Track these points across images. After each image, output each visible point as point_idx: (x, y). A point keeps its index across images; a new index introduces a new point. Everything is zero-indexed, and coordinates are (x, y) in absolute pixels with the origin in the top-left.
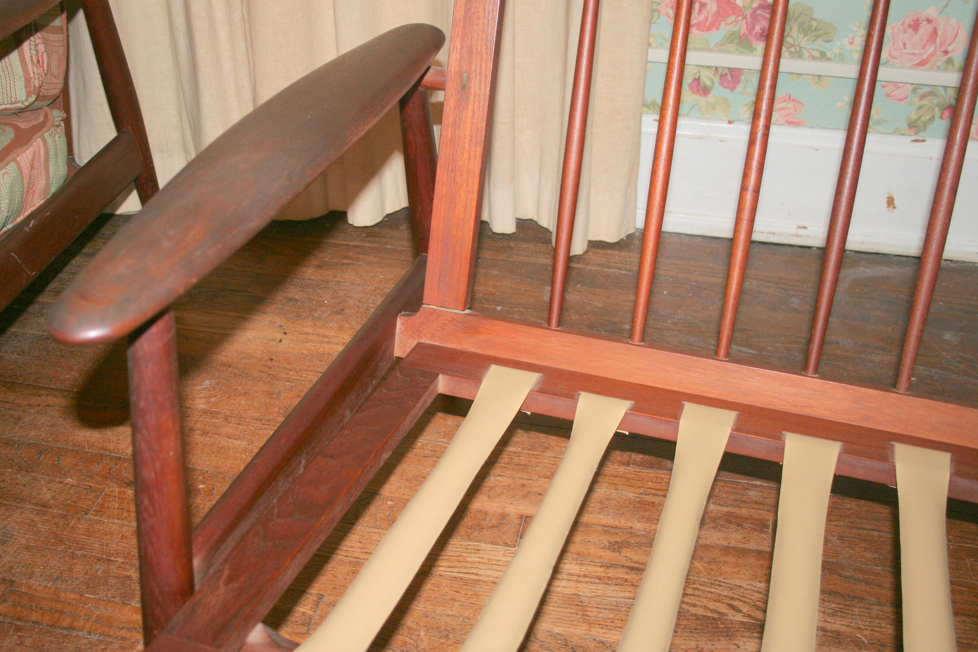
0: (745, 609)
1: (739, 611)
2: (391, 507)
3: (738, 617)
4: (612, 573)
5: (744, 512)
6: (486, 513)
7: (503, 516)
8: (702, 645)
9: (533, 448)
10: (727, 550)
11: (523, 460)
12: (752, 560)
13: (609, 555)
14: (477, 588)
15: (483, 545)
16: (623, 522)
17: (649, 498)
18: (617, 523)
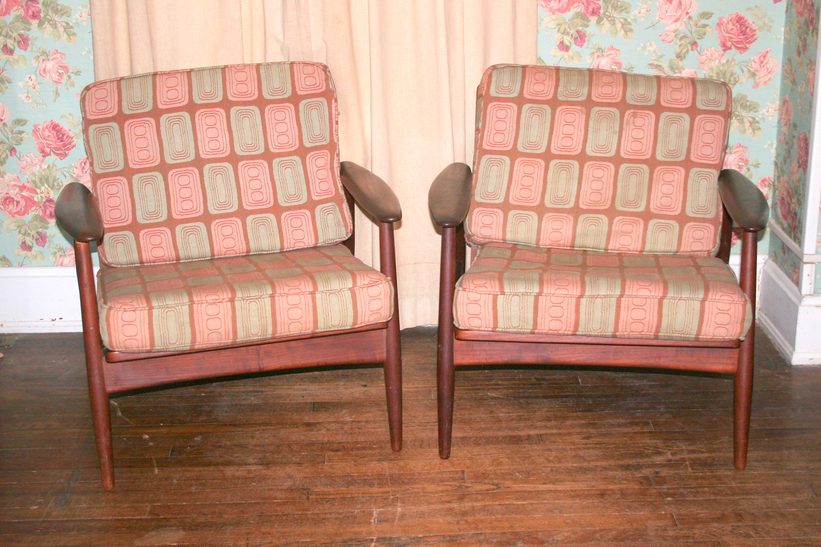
0: (652, 449)
1: (649, 449)
2: (474, 440)
3: (650, 451)
4: (588, 446)
5: (637, 420)
6: (520, 436)
7: (529, 436)
8: (638, 460)
9: (528, 412)
10: (635, 433)
11: (526, 417)
12: (648, 435)
13: (584, 441)
14: (532, 458)
15: (526, 445)
16: (584, 430)
17: (592, 422)
18: (582, 431)
